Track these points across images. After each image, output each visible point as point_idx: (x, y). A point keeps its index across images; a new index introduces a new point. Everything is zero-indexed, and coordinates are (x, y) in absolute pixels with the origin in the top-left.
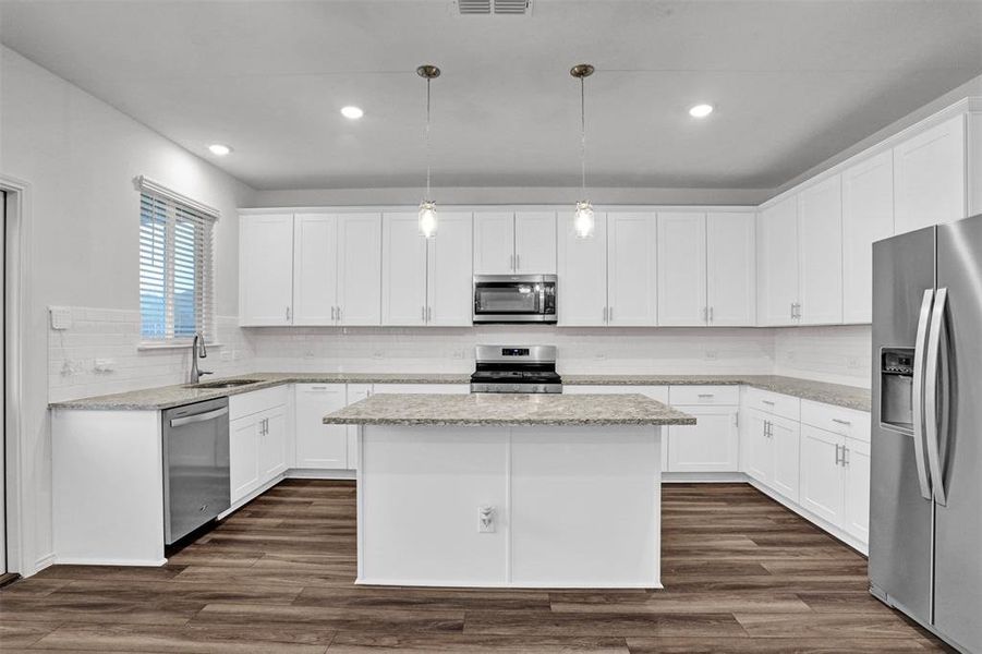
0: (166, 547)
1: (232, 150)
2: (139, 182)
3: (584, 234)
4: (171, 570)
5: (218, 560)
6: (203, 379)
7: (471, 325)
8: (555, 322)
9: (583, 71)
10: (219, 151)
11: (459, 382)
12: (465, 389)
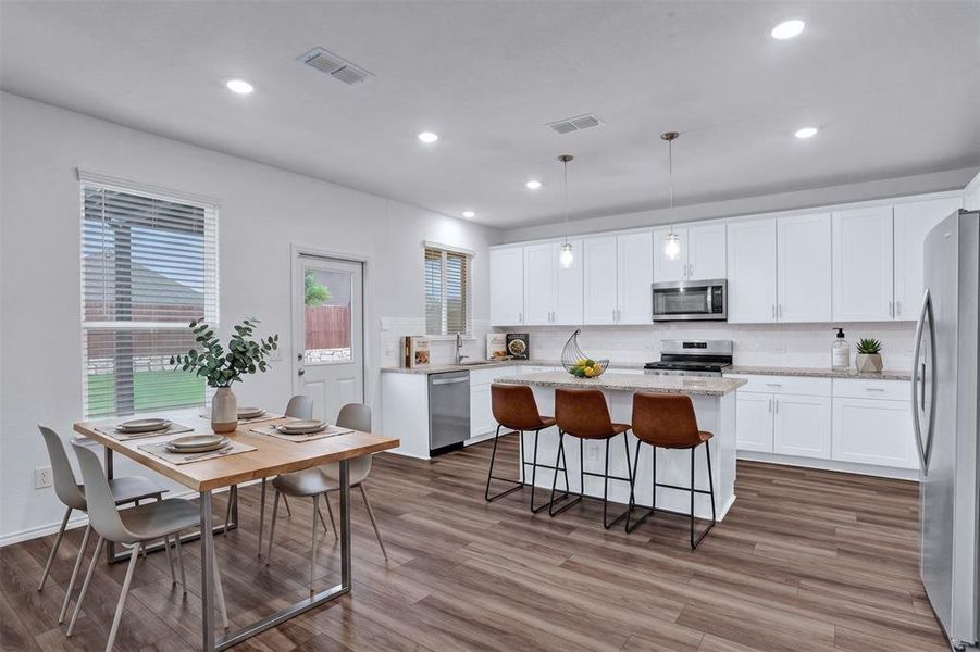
0: (431, 451)
1: (476, 212)
2: (424, 243)
3: (672, 258)
4: (432, 462)
5: (456, 462)
6: (463, 361)
7: (652, 323)
8: (726, 320)
9: (671, 136)
10: (469, 215)
11: (638, 368)
12: (642, 372)
